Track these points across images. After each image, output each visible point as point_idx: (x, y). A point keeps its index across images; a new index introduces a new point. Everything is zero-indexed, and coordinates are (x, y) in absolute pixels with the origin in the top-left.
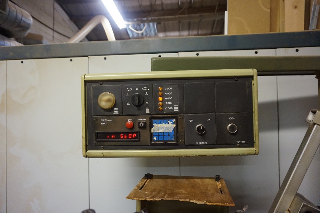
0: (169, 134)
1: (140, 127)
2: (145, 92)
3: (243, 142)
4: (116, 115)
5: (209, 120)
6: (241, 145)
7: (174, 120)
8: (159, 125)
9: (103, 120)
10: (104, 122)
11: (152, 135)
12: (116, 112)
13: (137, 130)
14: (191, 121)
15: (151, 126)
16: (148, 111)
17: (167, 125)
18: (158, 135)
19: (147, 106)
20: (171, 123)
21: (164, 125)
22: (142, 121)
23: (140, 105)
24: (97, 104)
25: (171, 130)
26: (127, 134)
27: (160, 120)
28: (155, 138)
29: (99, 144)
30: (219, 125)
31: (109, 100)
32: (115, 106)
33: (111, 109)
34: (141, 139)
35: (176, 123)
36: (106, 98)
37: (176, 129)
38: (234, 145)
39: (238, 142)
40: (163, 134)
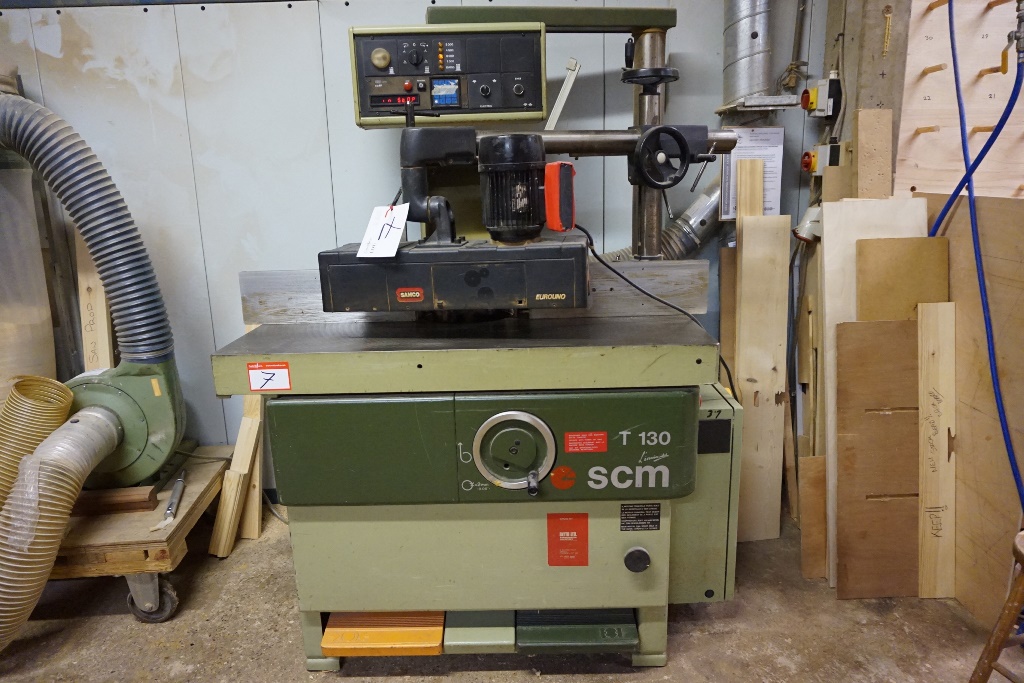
0: (451, 97)
1: (420, 89)
2: (423, 49)
3: (530, 105)
4: (392, 76)
5: (494, 81)
6: (528, 109)
7: (457, 81)
8: (440, 87)
9: (377, 82)
10: (378, 84)
11: (432, 98)
12: (392, 71)
13: (415, 91)
14: (474, 81)
15: (432, 88)
16: (427, 71)
17: (448, 87)
18: (439, 97)
19: (427, 65)
20: (452, 83)
21: (445, 86)
22: (421, 82)
23: (418, 64)
24: (370, 62)
25: (454, 92)
26: (405, 96)
27: (441, 81)
28: (436, 102)
29: (374, 109)
30: (505, 88)
31: (384, 58)
32: (390, 65)
33: (386, 69)
34: (422, 103)
35: (459, 84)
36: (380, 55)
37: (459, 91)
38: (521, 109)
39: (525, 104)
40: (445, 97)
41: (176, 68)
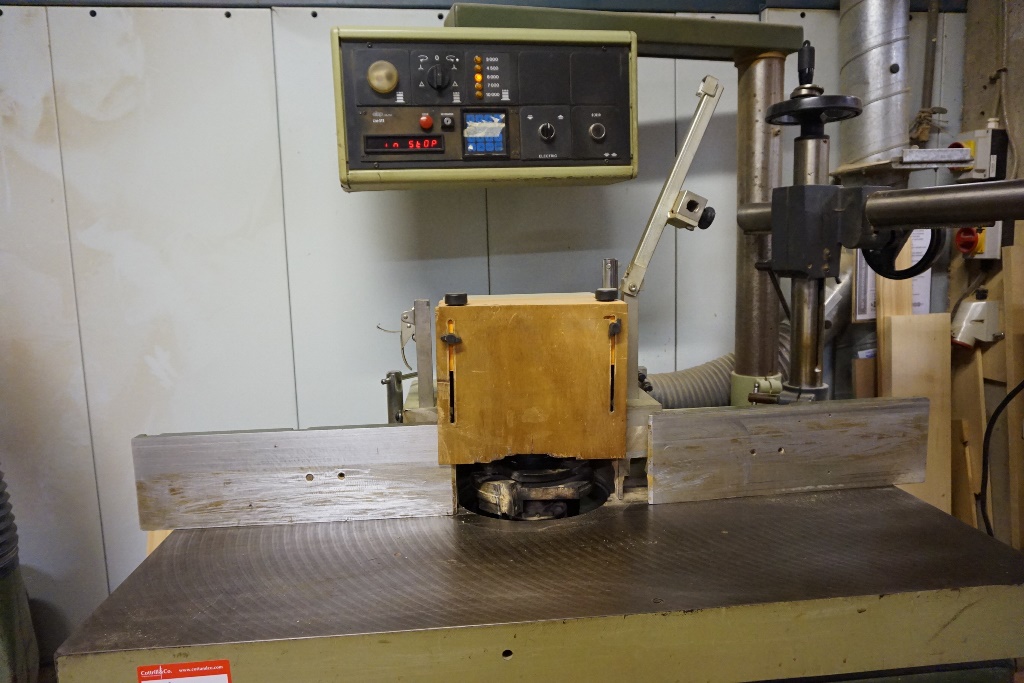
0: (494, 141)
1: (445, 128)
2: (451, 64)
3: (614, 155)
4: (400, 105)
5: (561, 117)
6: (612, 162)
7: (503, 116)
8: (477, 124)
9: (376, 114)
10: (378, 118)
11: (465, 142)
12: (400, 98)
13: (438, 130)
14: (530, 117)
15: (464, 126)
16: (457, 99)
17: (490, 125)
18: (476, 141)
19: (455, 89)
20: (497, 120)
21: (485, 124)
22: (448, 116)
23: (443, 89)
24: (365, 83)
25: (497, 134)
26: (421, 138)
27: (478, 116)
28: (471, 147)
29: (371, 158)
30: (578, 129)
31: (389, 77)
32: (397, 89)
33: (392, 94)
34: (447, 149)
35: (506, 121)
36: (382, 73)
37: (506, 132)
38: (599, 161)
39: (607, 155)
40: (484, 140)
41: (46, 100)
